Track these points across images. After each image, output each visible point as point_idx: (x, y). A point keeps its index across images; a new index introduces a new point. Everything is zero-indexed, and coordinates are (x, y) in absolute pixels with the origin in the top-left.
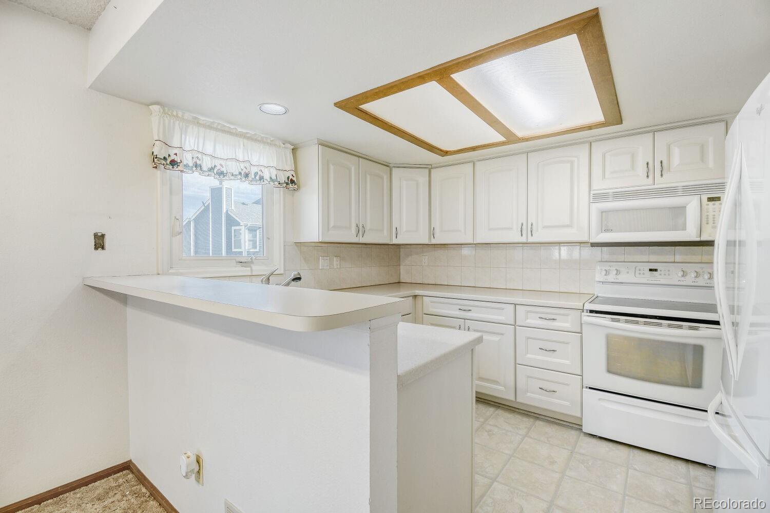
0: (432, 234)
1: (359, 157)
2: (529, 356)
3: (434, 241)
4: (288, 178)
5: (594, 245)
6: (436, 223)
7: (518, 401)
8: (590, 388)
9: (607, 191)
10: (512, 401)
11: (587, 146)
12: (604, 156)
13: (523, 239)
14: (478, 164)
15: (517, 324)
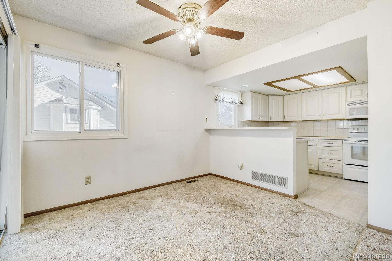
0: (284, 117)
1: (260, 94)
2: (323, 155)
3: (284, 120)
4: (240, 102)
5: (348, 120)
6: (285, 114)
7: (319, 170)
8: (346, 164)
9: (353, 102)
10: (316, 171)
11: (345, 87)
12: (351, 90)
13: (321, 119)
14: (302, 94)
15: (318, 145)
